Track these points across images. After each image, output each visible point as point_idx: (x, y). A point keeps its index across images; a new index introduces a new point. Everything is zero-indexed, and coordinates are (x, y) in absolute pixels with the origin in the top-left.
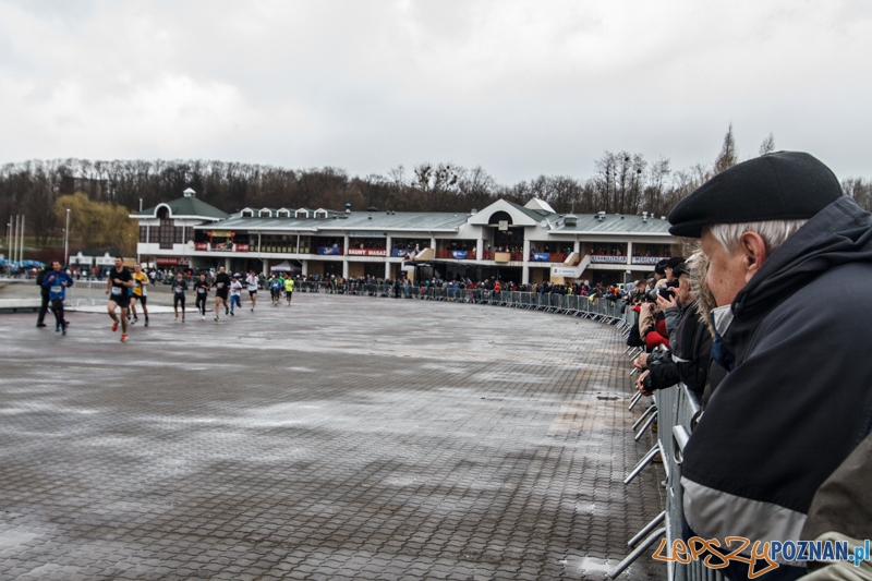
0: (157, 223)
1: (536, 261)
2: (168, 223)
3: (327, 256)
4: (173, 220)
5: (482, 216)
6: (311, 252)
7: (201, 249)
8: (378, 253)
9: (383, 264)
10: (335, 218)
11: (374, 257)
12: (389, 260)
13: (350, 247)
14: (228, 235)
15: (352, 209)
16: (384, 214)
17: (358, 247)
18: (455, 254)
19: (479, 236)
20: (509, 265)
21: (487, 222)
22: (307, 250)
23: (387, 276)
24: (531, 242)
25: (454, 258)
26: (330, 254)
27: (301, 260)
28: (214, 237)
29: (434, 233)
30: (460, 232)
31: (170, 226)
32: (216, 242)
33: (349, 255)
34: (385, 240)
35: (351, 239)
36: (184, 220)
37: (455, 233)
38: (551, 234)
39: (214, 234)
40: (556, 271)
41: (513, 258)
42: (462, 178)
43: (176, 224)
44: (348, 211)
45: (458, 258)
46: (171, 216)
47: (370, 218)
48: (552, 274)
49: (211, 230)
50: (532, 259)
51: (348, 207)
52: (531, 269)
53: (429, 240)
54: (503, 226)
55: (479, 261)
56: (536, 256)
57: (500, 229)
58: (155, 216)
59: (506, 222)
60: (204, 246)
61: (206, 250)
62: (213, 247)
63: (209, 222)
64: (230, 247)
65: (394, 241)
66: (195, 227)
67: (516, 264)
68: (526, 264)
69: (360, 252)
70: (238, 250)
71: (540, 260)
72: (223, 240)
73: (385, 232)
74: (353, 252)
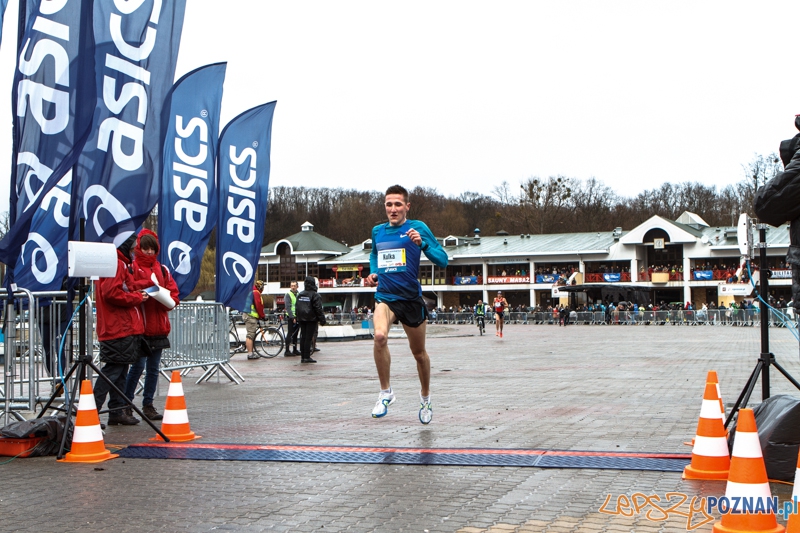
0: (278, 261)
1: (697, 280)
2: (288, 260)
3: (464, 286)
4: (294, 256)
5: (637, 235)
6: (447, 283)
7: (326, 286)
8: (520, 280)
9: (527, 292)
10: (466, 245)
11: (515, 284)
12: (533, 287)
13: (490, 275)
14: (355, 269)
15: (482, 234)
16: (518, 237)
17: (499, 275)
18: (607, 277)
19: (632, 256)
20: (667, 285)
21: (641, 241)
22: (443, 281)
23: (533, 304)
24: (691, 259)
25: (606, 281)
26: (467, 284)
27: (436, 292)
28: (339, 272)
29: (582, 256)
30: (611, 254)
31: (290, 263)
32: (342, 277)
33: (488, 284)
34: (528, 265)
35: (490, 267)
36: (307, 256)
37: (607, 254)
38: (713, 250)
39: (340, 270)
40: (724, 290)
41: (672, 278)
42: (577, 191)
43: (298, 261)
44: (477, 236)
45: (610, 280)
46: (292, 253)
47: (505, 243)
48: (720, 292)
49: (336, 265)
50: (693, 278)
51: (477, 232)
52: (693, 289)
53: (578, 263)
54: (659, 244)
55: (634, 282)
56: (698, 275)
57: (656, 247)
58: (275, 253)
59: (662, 240)
60: (329, 282)
61: (331, 286)
62: (339, 282)
63: (332, 257)
64: (357, 282)
65: (537, 266)
66: (319, 263)
67: (676, 284)
68: (687, 284)
69: (500, 280)
70: (366, 285)
71: (703, 279)
72: (349, 275)
73: (528, 258)
74: (493, 280)
